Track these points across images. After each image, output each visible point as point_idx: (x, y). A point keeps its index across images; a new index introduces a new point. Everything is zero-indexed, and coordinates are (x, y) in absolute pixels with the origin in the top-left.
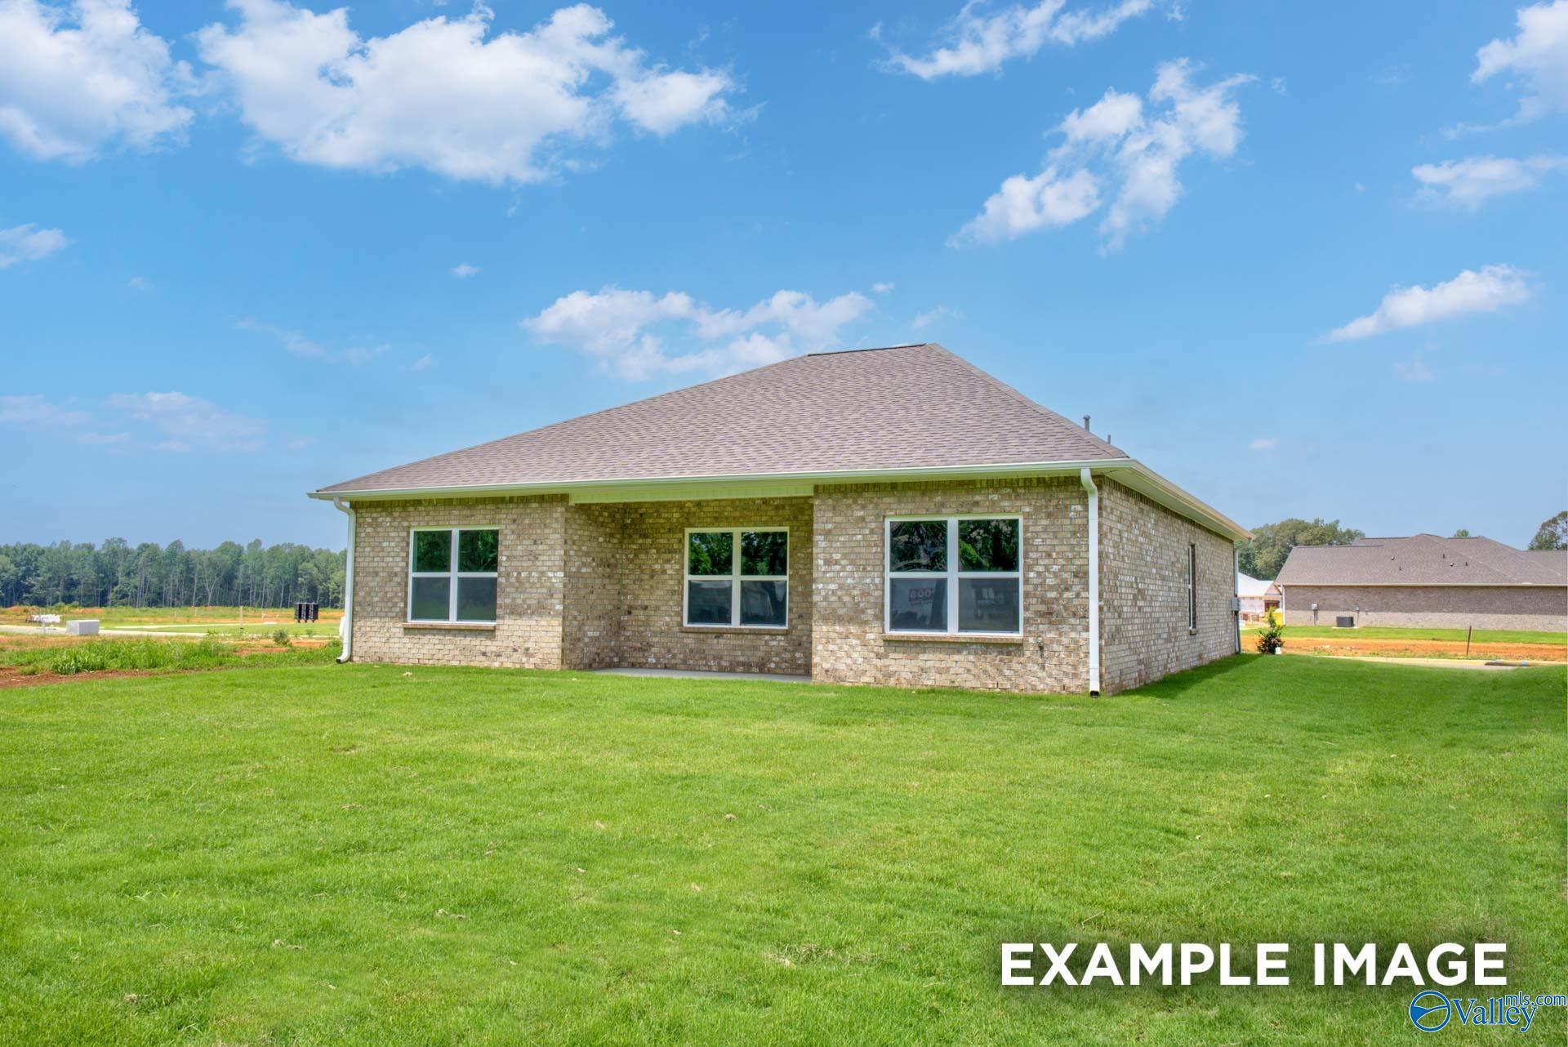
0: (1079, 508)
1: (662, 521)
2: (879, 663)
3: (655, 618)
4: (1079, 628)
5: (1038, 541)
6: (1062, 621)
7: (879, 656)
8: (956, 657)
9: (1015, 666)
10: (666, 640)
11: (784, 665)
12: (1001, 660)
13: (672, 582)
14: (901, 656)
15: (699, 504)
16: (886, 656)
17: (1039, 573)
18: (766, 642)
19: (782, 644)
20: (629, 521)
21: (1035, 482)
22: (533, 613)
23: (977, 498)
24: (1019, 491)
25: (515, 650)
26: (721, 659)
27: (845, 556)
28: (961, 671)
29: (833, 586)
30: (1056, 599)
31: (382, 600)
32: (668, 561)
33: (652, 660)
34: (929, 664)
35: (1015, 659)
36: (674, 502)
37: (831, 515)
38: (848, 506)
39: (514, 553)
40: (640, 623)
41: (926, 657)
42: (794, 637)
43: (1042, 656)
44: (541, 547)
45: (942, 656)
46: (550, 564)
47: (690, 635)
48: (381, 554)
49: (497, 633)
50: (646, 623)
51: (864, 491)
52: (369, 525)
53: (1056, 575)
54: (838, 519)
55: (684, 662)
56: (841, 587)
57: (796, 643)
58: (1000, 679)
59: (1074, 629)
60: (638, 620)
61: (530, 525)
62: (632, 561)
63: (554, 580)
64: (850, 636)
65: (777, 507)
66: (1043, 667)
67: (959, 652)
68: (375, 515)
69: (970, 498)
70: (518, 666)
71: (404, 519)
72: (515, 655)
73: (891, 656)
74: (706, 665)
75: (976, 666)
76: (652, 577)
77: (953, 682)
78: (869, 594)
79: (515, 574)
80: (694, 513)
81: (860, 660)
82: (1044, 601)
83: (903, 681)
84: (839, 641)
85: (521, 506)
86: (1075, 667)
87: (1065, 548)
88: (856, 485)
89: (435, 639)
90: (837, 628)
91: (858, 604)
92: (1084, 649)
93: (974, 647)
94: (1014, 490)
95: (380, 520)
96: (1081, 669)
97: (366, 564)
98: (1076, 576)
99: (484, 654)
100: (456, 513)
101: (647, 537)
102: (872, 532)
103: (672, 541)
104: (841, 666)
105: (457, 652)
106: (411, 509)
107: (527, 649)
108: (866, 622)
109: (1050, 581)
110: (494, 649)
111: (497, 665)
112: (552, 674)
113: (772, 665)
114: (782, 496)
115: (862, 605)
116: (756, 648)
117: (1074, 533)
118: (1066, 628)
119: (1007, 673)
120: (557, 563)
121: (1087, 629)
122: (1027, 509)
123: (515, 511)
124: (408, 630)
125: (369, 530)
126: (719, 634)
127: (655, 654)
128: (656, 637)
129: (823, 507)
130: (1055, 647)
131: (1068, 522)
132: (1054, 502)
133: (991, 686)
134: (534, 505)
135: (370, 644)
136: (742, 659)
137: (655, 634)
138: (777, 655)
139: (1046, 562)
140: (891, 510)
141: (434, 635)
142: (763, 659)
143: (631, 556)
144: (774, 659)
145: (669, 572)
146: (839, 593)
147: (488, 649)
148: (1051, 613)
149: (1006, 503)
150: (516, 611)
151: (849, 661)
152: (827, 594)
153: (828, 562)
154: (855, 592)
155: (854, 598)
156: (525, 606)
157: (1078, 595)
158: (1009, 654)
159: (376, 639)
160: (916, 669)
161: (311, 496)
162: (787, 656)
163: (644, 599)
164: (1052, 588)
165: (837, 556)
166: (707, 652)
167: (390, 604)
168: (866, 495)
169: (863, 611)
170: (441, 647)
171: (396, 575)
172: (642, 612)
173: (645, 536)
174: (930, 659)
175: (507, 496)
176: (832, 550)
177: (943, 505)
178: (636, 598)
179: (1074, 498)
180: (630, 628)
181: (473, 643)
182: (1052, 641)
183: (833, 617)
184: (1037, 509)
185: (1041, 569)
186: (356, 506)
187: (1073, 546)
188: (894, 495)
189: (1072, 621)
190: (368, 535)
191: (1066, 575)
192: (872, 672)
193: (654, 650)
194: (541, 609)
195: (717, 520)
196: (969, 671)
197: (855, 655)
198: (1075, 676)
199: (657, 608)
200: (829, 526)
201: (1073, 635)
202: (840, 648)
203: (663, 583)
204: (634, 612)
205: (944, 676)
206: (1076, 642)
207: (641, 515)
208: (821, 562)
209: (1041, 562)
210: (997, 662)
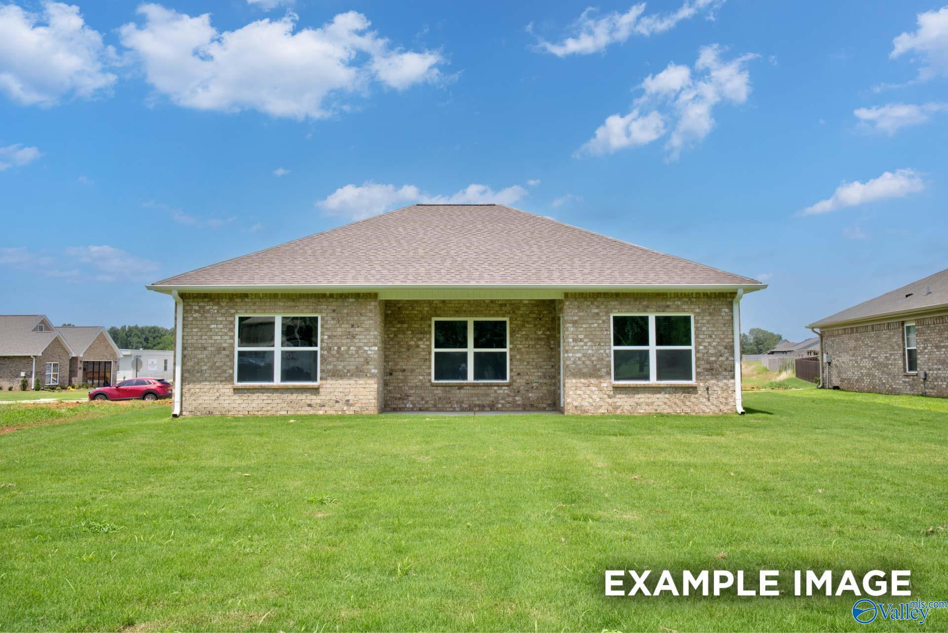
0: (727, 310)
1: (415, 312)
2: (610, 401)
3: (411, 377)
4: (728, 377)
5: (704, 329)
6: (719, 374)
7: (610, 397)
8: (658, 396)
9: (693, 400)
10: (420, 392)
11: (508, 405)
12: (684, 397)
13: (423, 353)
14: (624, 396)
15: (443, 302)
16: (614, 397)
17: (705, 347)
18: (495, 391)
19: (506, 392)
20: (389, 312)
21: (702, 295)
22: (352, 375)
23: (668, 303)
24: (693, 300)
25: (337, 402)
26: (462, 402)
27: (586, 336)
28: (660, 403)
29: (579, 355)
30: (716, 361)
31: (211, 368)
32: (421, 339)
33: (409, 405)
34: (642, 400)
35: (693, 396)
36: (424, 300)
37: (576, 311)
38: (588, 306)
39: (335, 333)
40: (399, 381)
41: (639, 396)
42: (515, 387)
43: (708, 393)
44: (357, 329)
45: (649, 395)
46: (366, 341)
47: (439, 388)
48: (209, 334)
49: (321, 390)
50: (405, 381)
51: (598, 297)
52: (196, 311)
53: (715, 347)
54: (581, 314)
55: (435, 406)
56: (584, 356)
57: (516, 391)
58: (684, 408)
59: (725, 378)
60: (398, 379)
61: (348, 314)
62: (392, 339)
63: (369, 352)
64: (591, 385)
65: (501, 305)
66: (709, 400)
67: (660, 393)
68: (202, 304)
69: (664, 303)
70: (340, 413)
71: (232, 308)
72: (337, 405)
73: (618, 396)
74: (452, 407)
75: (670, 401)
76: (408, 350)
77: (656, 410)
78: (602, 359)
79: (336, 348)
80: (440, 308)
81: (598, 400)
82: (708, 362)
83: (626, 411)
84: (584, 388)
85: (340, 300)
86: (726, 399)
87: (720, 333)
88: (593, 293)
89: (264, 396)
90: (582, 380)
91: (595, 366)
92: (731, 389)
93: (669, 389)
94: (690, 299)
95: (208, 308)
96: (730, 400)
97: (193, 341)
98: (726, 348)
99: (309, 405)
100: (281, 304)
101: (404, 323)
102: (604, 322)
103: (423, 326)
104: (585, 404)
105: (285, 405)
106: (238, 300)
107: (348, 401)
108: (601, 377)
109: (712, 351)
110: (319, 401)
111: (321, 412)
112: (370, 417)
113: (500, 406)
114: (528, 298)
115: (598, 366)
116: (488, 395)
117: (724, 324)
118: (721, 377)
119: (688, 403)
120: (372, 340)
121: (733, 377)
122: (698, 310)
123: (334, 305)
124: (237, 390)
125: (196, 315)
126: (460, 387)
127: (412, 401)
128: (412, 390)
129: (571, 306)
130: (715, 388)
131: (721, 318)
132: (713, 307)
133: (679, 412)
134: (351, 300)
135: (200, 402)
136: (478, 402)
137: (411, 388)
138: (503, 399)
139: (709, 340)
140: (616, 309)
141: (263, 393)
142: (493, 402)
143: (392, 336)
144: (501, 401)
145: (422, 346)
146: (583, 359)
147: (313, 402)
148: (712, 369)
149: (686, 307)
150: (336, 374)
151: (591, 400)
152: (575, 360)
153: (575, 340)
154: (594, 358)
155: (593, 362)
156: (346, 371)
157: (727, 359)
158: (689, 393)
159: (206, 398)
160: (633, 404)
161: (149, 288)
162: (510, 399)
163: (402, 365)
164: (712, 355)
165: (581, 337)
166: (452, 399)
167: (219, 371)
168: (599, 299)
169: (599, 370)
170: (269, 401)
171: (224, 349)
172: (401, 374)
173: (402, 322)
174: (642, 398)
175: (328, 293)
176: (578, 333)
177: (648, 307)
178: (396, 364)
179: (724, 304)
180: (391, 385)
181: (299, 398)
182: (713, 384)
183: (579, 374)
184: (704, 311)
185: (706, 344)
186: (184, 296)
187: (724, 332)
188: (617, 301)
189: (724, 373)
190: (195, 319)
191: (720, 348)
192: (605, 406)
193: (411, 398)
194: (359, 373)
195: (457, 313)
196: (665, 403)
197: (594, 397)
198: (727, 404)
199: (412, 371)
200: (576, 318)
201: (725, 381)
202: (585, 393)
203: (418, 354)
204: (395, 374)
205: (651, 407)
206: (726, 385)
207: (399, 308)
208: (571, 340)
209: (706, 340)
210: (682, 398)
